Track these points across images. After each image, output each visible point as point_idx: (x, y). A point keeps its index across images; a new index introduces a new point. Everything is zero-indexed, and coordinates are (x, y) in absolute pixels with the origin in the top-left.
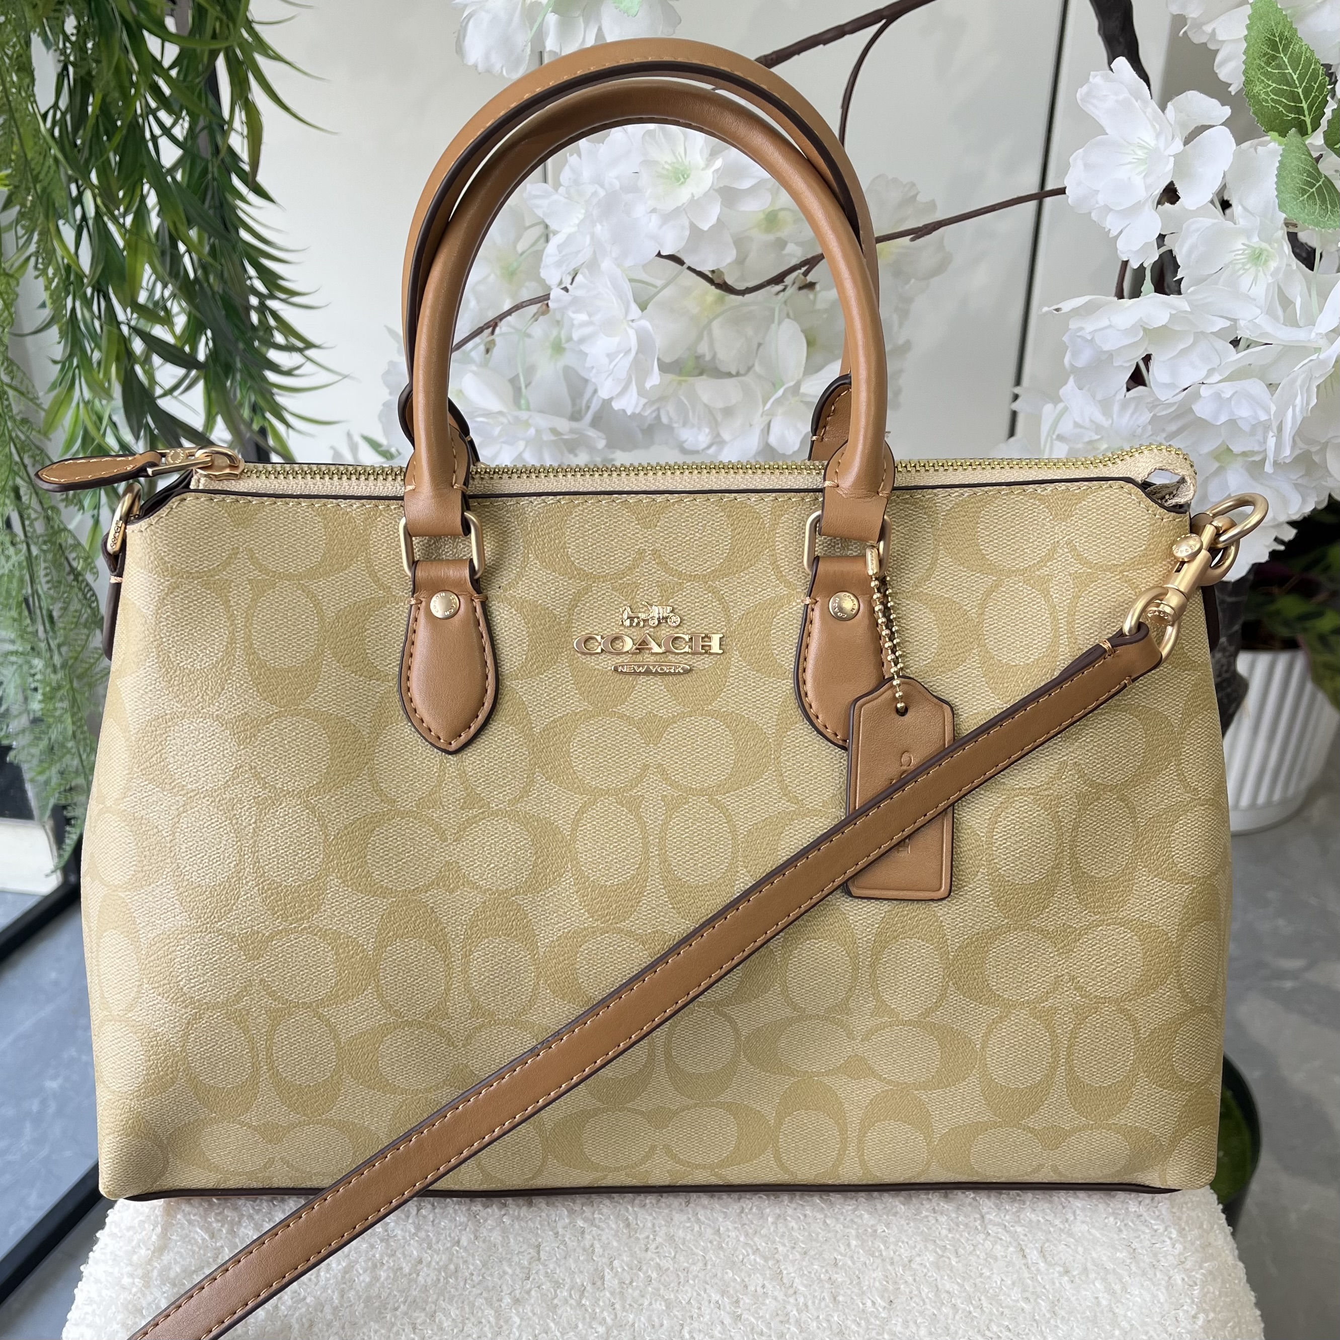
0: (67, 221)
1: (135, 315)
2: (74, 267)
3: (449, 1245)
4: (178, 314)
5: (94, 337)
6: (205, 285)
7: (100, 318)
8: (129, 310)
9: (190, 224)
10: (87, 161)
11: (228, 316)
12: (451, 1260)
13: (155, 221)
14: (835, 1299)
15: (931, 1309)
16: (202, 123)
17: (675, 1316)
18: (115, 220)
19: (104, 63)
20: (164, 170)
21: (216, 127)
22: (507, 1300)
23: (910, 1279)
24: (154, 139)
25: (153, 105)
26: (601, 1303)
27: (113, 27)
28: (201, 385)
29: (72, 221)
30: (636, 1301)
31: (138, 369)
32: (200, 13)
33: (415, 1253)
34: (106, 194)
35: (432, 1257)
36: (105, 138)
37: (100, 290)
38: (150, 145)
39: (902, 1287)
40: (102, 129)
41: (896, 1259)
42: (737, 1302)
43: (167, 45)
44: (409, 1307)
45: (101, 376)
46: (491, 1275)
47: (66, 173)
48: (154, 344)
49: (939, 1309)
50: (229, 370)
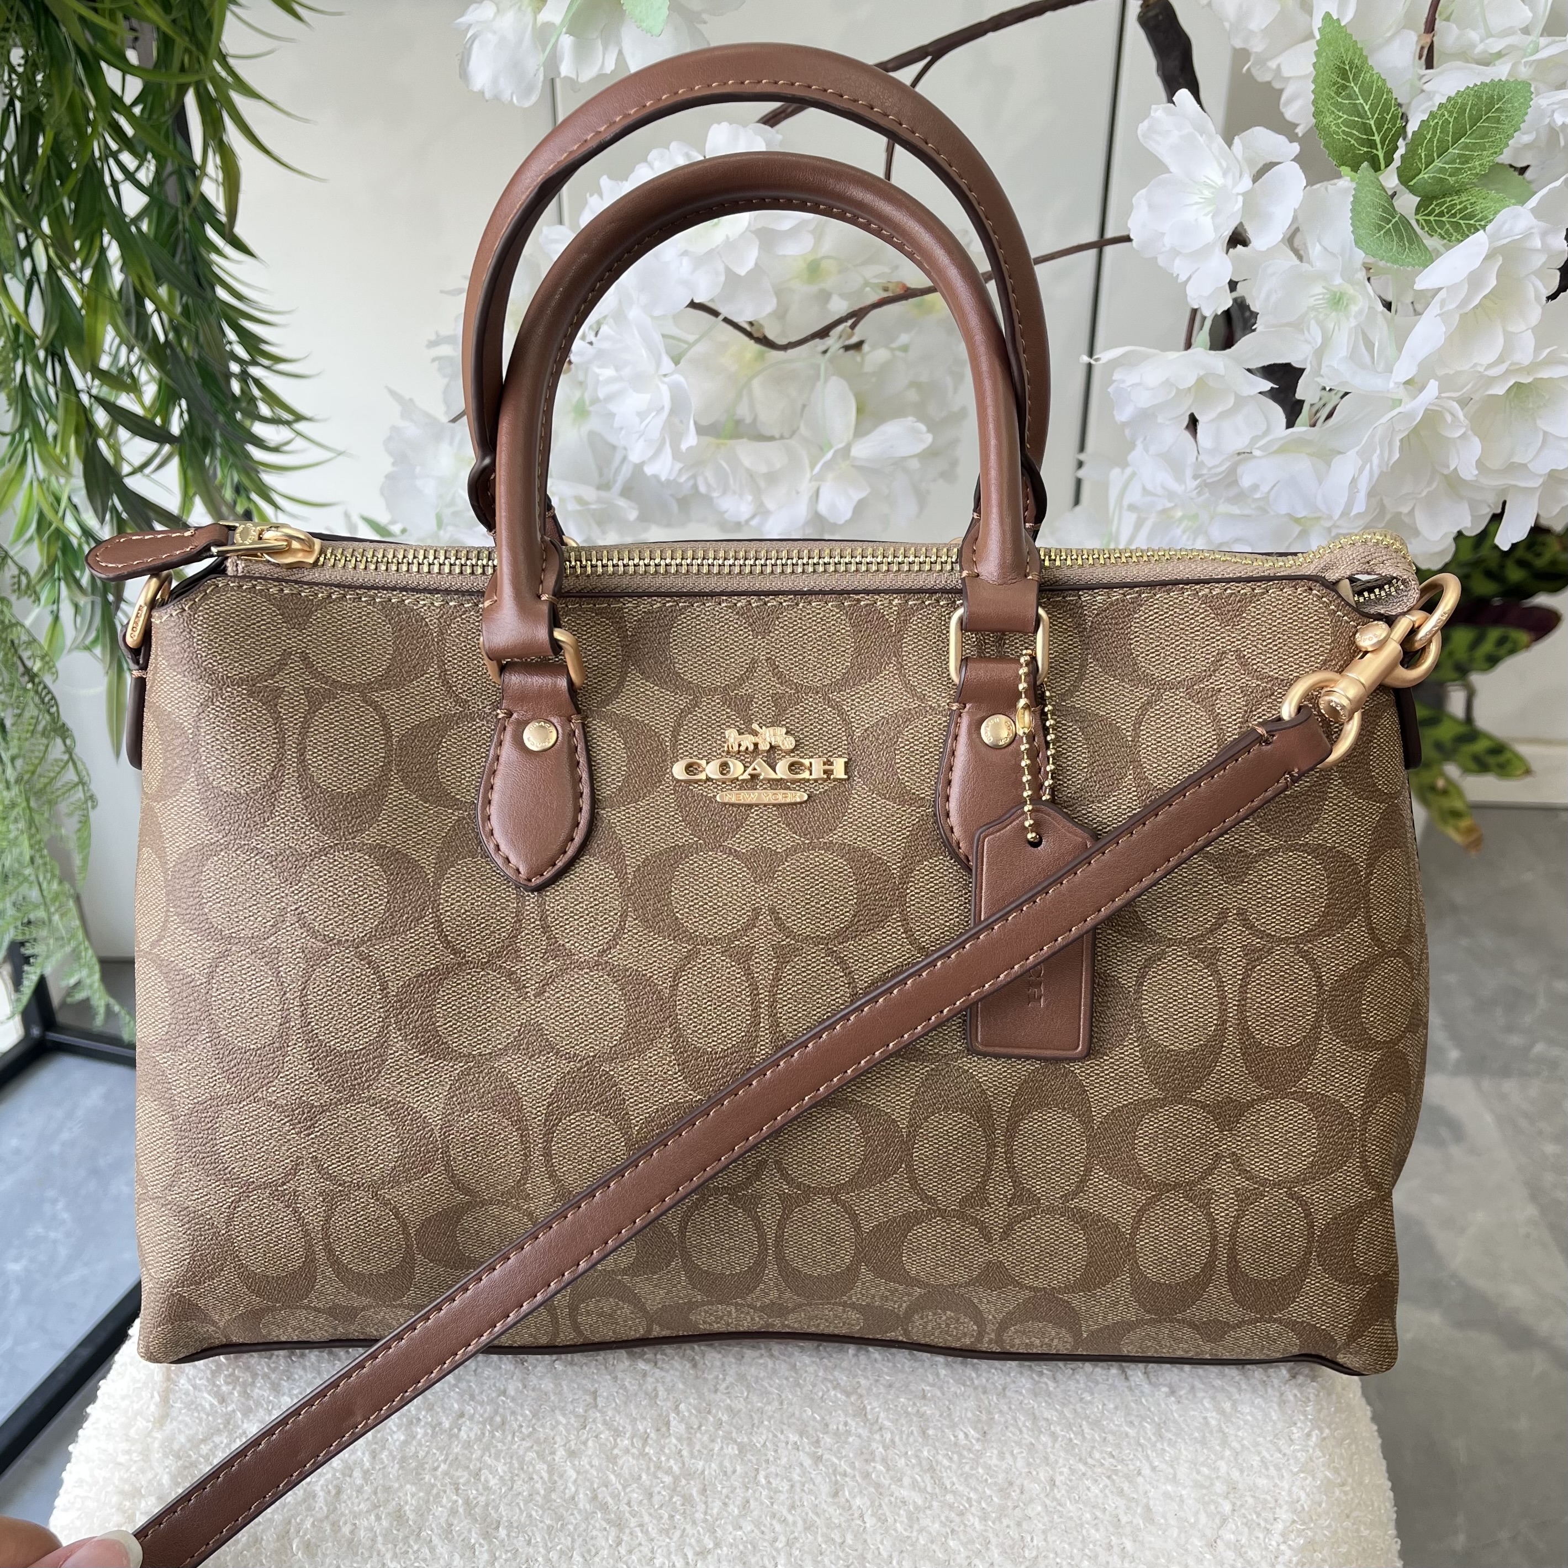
0: (15, 275)
1: (97, 382)
2: (23, 326)
3: (494, 1395)
4: (147, 383)
5: (48, 407)
6: (178, 349)
7: (55, 384)
8: (89, 376)
9: (159, 281)
10: (37, 208)
11: (204, 384)
12: (496, 1412)
13: (117, 278)
14: (924, 1433)
15: (1028, 1438)
16: (169, 168)
17: (750, 1461)
18: (71, 274)
19: (57, 97)
20: (127, 220)
21: (185, 171)
22: (561, 1452)
23: (1005, 1408)
24: (115, 184)
25: (114, 146)
26: (667, 1451)
27: (66, 57)
28: (175, 462)
29: (20, 275)
30: (705, 1447)
31: (102, 444)
32: (166, 43)
33: (456, 1406)
34: (60, 244)
35: (475, 1409)
36: (58, 183)
37: (55, 354)
38: (111, 192)
39: (996, 1416)
40: (54, 172)
41: (989, 1386)
42: (818, 1441)
43: (129, 78)
44: (450, 1465)
45: (58, 450)
46: (543, 1426)
47: (13, 221)
48: (120, 416)
49: (1037, 1438)
50: (207, 444)
